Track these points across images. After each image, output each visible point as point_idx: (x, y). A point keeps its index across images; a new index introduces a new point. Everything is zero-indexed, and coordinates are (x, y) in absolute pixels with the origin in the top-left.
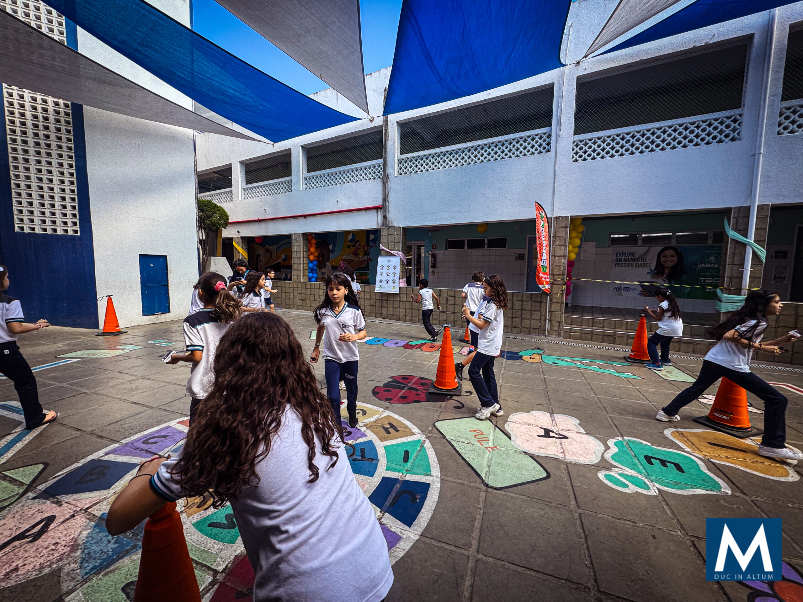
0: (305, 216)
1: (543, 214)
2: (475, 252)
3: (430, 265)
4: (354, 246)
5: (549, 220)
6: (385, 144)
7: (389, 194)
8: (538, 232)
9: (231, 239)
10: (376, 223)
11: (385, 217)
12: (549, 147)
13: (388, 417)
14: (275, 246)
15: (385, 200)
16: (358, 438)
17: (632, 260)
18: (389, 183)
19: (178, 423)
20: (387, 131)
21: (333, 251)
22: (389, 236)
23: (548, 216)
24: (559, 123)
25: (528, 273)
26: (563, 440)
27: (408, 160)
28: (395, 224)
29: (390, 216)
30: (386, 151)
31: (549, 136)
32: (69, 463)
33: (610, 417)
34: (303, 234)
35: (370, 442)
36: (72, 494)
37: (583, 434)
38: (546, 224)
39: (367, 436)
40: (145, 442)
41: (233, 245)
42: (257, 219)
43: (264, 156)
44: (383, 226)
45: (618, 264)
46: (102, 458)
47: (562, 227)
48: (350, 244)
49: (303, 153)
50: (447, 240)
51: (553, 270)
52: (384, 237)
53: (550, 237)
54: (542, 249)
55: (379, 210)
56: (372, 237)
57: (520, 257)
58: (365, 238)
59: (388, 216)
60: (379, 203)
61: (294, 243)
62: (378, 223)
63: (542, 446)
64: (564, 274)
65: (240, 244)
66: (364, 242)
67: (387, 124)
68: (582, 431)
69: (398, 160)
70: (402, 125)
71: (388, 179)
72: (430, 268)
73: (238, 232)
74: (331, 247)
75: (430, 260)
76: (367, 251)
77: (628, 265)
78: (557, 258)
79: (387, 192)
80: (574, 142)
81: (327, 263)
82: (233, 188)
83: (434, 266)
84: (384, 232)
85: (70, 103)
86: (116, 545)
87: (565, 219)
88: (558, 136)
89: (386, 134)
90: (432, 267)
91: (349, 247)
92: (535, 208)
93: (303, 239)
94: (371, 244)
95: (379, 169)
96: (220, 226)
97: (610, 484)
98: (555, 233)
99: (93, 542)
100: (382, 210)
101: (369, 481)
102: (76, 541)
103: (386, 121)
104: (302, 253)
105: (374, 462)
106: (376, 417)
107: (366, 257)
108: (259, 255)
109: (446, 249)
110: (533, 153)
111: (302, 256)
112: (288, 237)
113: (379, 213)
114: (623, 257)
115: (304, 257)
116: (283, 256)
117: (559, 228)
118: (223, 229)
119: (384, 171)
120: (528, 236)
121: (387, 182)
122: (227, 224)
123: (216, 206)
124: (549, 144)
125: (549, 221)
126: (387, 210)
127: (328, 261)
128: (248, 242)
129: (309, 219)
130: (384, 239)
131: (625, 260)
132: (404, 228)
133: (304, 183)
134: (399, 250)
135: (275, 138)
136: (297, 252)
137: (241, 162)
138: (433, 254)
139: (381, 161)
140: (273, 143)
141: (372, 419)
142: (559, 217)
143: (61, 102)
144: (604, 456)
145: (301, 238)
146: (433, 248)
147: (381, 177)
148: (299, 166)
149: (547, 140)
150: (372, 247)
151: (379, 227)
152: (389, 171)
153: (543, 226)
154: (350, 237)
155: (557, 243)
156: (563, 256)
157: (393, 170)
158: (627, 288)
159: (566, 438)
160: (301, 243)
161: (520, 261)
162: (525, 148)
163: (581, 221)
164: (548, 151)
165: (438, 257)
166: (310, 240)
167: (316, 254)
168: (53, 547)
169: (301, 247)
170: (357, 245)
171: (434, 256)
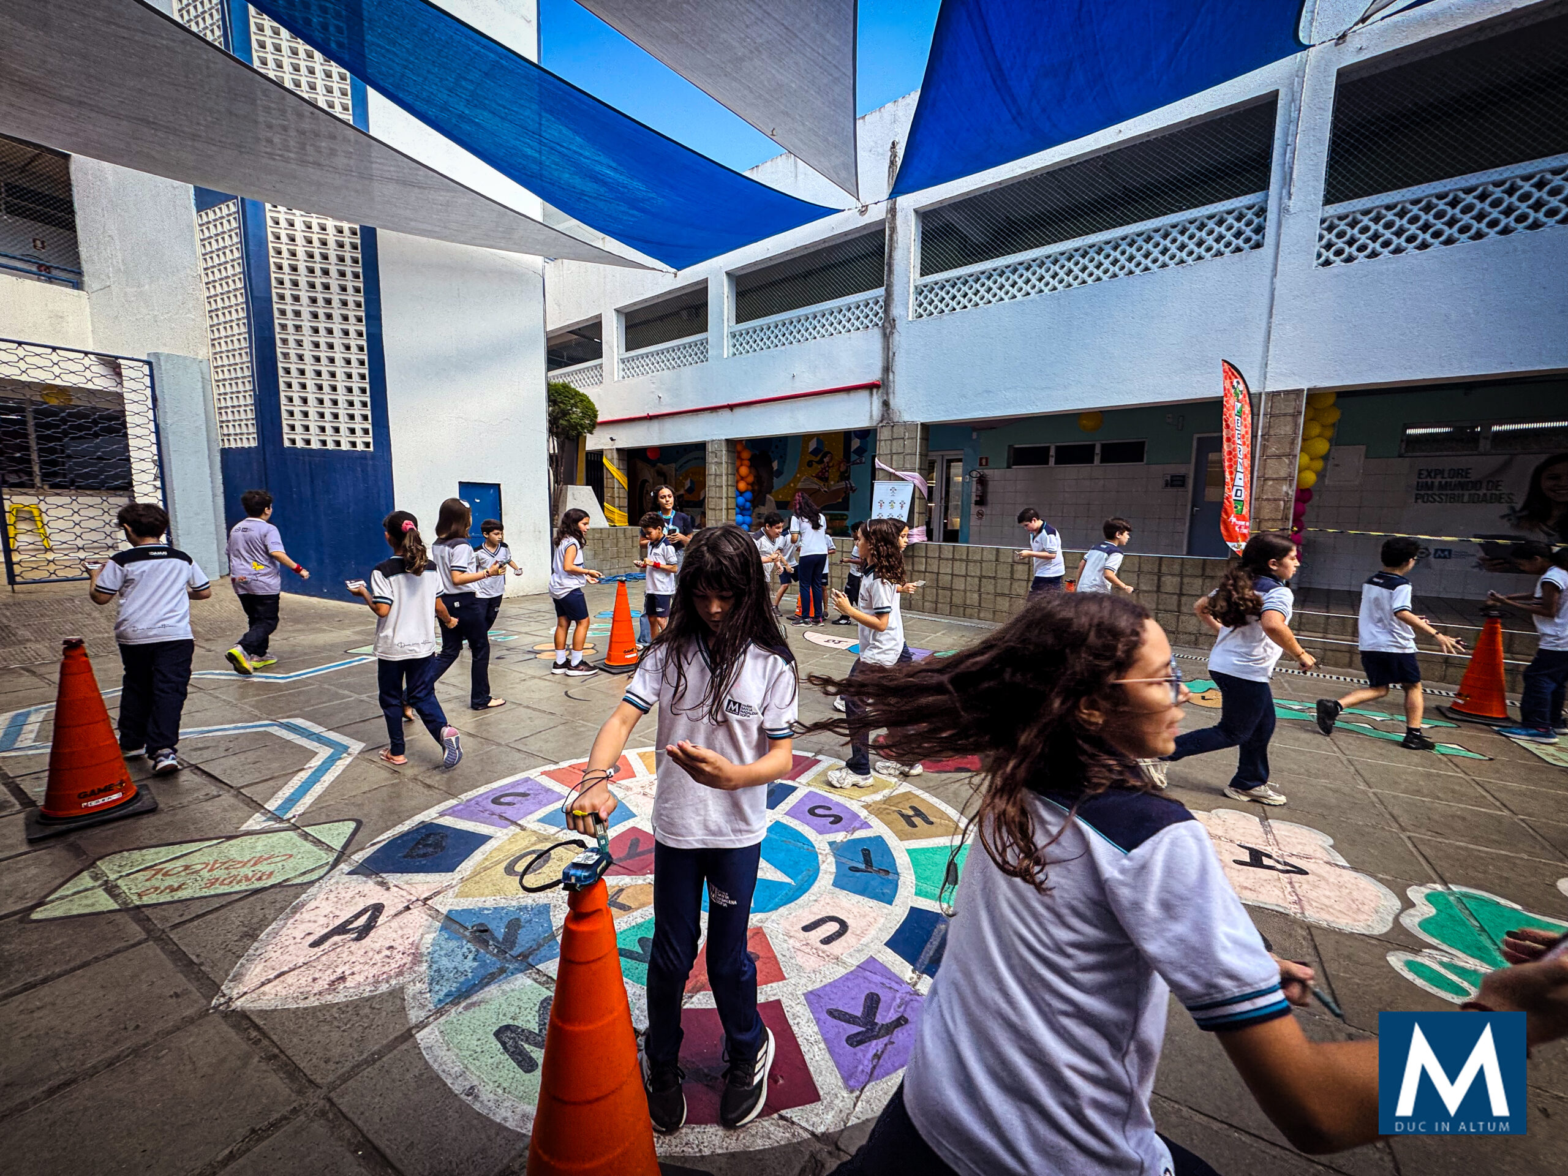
0: (731, 407)
1: (1241, 387)
2: (1072, 471)
3: (974, 498)
4: (821, 462)
5: (1253, 400)
6: (890, 256)
7: (896, 358)
8: (1228, 426)
9: (600, 454)
10: (868, 415)
11: (886, 404)
12: (1259, 237)
13: (907, 795)
14: (673, 465)
15: (887, 369)
16: (854, 830)
17: (1462, 486)
18: (896, 335)
19: (542, 774)
20: (893, 230)
21: (779, 473)
22: (894, 442)
23: (1252, 391)
24: (1287, 180)
25: (1192, 515)
26: (1296, 877)
27: (936, 287)
28: (907, 417)
29: (896, 402)
30: (890, 271)
31: (1262, 212)
32: (389, 823)
33: (1409, 838)
34: (727, 440)
35: (879, 840)
36: (402, 873)
37: (1344, 867)
38: (1247, 409)
39: (870, 827)
40: (496, 801)
41: (603, 464)
42: (644, 414)
43: (658, 296)
44: (881, 421)
45: (1422, 497)
46: (435, 821)
47: (1285, 415)
48: (813, 458)
49: (730, 286)
50: (1010, 446)
51: (1258, 510)
52: (883, 443)
53: (1254, 436)
54: (1236, 463)
55: (875, 391)
56: (856, 443)
57: (1178, 482)
58: (841, 446)
59: (892, 403)
60: (875, 376)
61: (710, 459)
62: (871, 416)
63: (1245, 884)
64: (1287, 519)
65: (616, 461)
66: (839, 455)
67: (894, 216)
68: (1342, 862)
69: (916, 288)
70: (925, 216)
71: (893, 327)
72: (973, 505)
73: (612, 439)
74: (775, 465)
75: (974, 490)
76: (846, 471)
77: (1453, 499)
78: (1270, 483)
79: (891, 354)
80: (1323, 221)
81: (768, 496)
82: (604, 360)
83: (981, 501)
84: (884, 434)
85: (357, 227)
86: (476, 964)
87: (1293, 396)
88: (1283, 210)
89: (891, 236)
90: (977, 503)
91: (810, 464)
92: (1222, 375)
93: (728, 451)
94: (854, 457)
95: (876, 308)
96: (583, 428)
97: (1419, 982)
98: (1268, 427)
99: (442, 953)
100: (881, 391)
101: (885, 911)
102: (417, 949)
103: (893, 211)
104: (724, 478)
105: (891, 877)
106: (886, 792)
107: (843, 484)
108: (646, 481)
109: (1009, 467)
110: (1220, 253)
111: (724, 483)
112: (699, 449)
113: (875, 397)
114: (1437, 481)
115: (728, 486)
116: (688, 484)
117: (1278, 416)
118: (588, 435)
119: (886, 312)
120: (1196, 436)
121: (892, 333)
122: (593, 425)
123: (577, 393)
124: (1259, 230)
125: (1255, 401)
126: (891, 391)
127: (770, 493)
128: (631, 457)
129: (738, 412)
130: (882, 448)
131: (1441, 487)
132: (924, 426)
133: (731, 344)
134: (913, 470)
135: (679, 262)
136: (716, 475)
137: (617, 311)
138: (982, 476)
139: (881, 291)
140: (674, 270)
141: (878, 797)
142: (1279, 393)
143: (346, 226)
144: (1401, 920)
145: (724, 449)
146: (981, 464)
147: (880, 324)
148: (722, 312)
149: (1256, 221)
150: (854, 463)
151: (874, 424)
152: (896, 311)
153: (1240, 414)
154: (813, 445)
155: (1273, 450)
156: (1285, 479)
157: (905, 308)
158: (1443, 551)
159: (1302, 872)
160: (724, 459)
161: (1175, 489)
162: (1200, 244)
163: (1332, 400)
164: (1258, 245)
165: (990, 483)
166: (739, 453)
167: (751, 479)
168: (388, 953)
169: (724, 465)
170: (826, 460)
171: (982, 481)
